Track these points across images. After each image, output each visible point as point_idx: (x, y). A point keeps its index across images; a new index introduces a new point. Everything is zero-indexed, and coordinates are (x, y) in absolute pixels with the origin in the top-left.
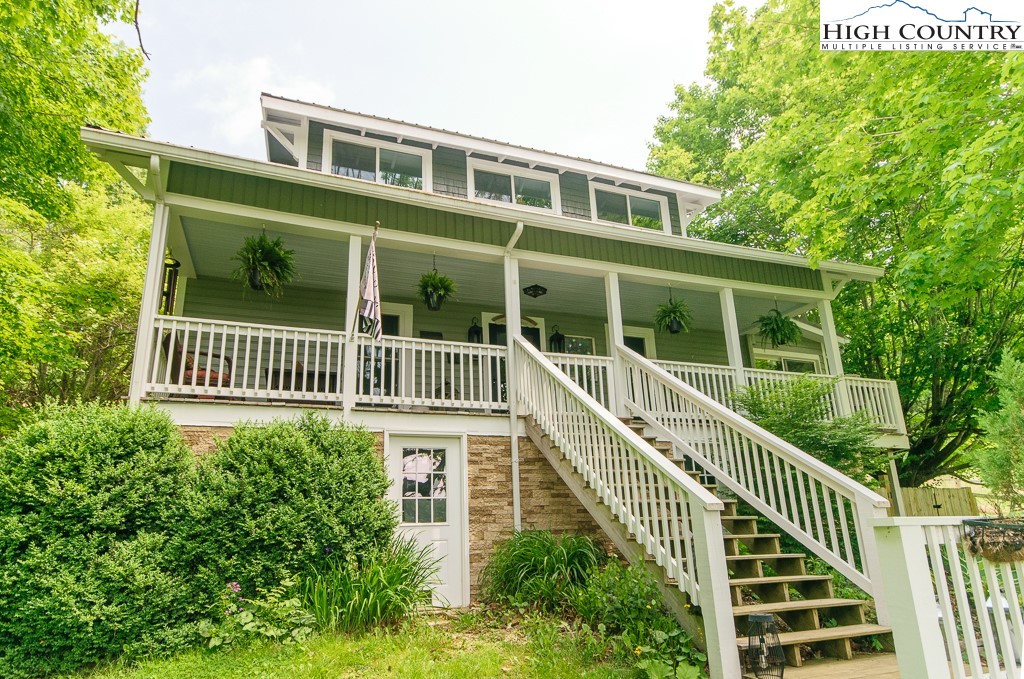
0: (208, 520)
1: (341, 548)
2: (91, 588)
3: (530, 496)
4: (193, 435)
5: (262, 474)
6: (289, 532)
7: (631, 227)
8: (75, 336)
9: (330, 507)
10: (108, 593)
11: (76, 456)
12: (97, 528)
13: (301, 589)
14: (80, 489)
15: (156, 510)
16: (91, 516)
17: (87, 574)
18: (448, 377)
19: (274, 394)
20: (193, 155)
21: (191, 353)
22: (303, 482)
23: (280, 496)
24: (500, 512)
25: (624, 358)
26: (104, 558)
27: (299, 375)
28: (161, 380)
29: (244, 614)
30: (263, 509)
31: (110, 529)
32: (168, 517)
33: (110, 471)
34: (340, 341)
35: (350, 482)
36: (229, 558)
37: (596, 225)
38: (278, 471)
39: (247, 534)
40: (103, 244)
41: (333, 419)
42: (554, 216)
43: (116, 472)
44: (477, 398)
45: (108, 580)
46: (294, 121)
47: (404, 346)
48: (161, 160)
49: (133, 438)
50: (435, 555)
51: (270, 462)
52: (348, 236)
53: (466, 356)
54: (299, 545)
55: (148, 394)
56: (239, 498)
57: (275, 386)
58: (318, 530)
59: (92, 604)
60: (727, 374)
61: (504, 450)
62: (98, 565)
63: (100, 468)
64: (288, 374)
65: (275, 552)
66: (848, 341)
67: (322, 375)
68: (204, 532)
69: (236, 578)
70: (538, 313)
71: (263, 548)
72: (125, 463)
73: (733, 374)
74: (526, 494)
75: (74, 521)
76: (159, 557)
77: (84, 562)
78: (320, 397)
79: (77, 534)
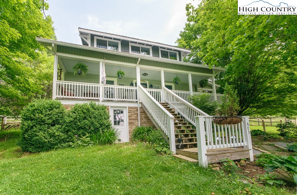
0: (70, 123)
1: (99, 129)
2: (47, 135)
3: (142, 120)
4: (67, 106)
5: (81, 114)
6: (87, 125)
7: (169, 59)
8: (42, 87)
9: (96, 121)
10: (50, 136)
11: (41, 109)
12: (47, 124)
13: (90, 137)
14: (42, 116)
15: (59, 121)
16: (45, 121)
17: (45, 133)
18: (126, 95)
19: (84, 98)
20: (62, 43)
21: (65, 89)
22: (90, 115)
23: (85, 118)
24: (136, 123)
25: (164, 89)
26: (49, 130)
27: (90, 94)
28: (59, 95)
29: (79, 141)
30: (81, 121)
31: (49, 124)
32: (62, 122)
33: (48, 112)
34: (98, 86)
35: (100, 116)
36: (75, 130)
37: (160, 59)
38: (84, 113)
39: (78, 126)
40: (47, 66)
41: (97, 103)
42: (151, 57)
43: (50, 113)
44: (132, 99)
45: (50, 134)
46: (87, 34)
47: (115, 87)
48: (54, 45)
49: (53, 106)
50: (119, 131)
51: (83, 111)
52: (99, 62)
53: (130, 90)
54: (90, 128)
55: (57, 98)
56: (76, 118)
57: (84, 96)
58: (94, 125)
59: (47, 138)
60: (189, 93)
61: (137, 110)
62: (48, 131)
63: (46, 112)
64: (87, 94)
65: (85, 129)
66: (220, 86)
67: (95, 94)
68: (69, 125)
69: (76, 134)
70: (147, 80)
71: (82, 129)
72: (51, 111)
73: (190, 93)
74: (141, 119)
75: (42, 122)
76: (60, 130)
77: (45, 130)
78: (95, 98)
79: (43, 125)
